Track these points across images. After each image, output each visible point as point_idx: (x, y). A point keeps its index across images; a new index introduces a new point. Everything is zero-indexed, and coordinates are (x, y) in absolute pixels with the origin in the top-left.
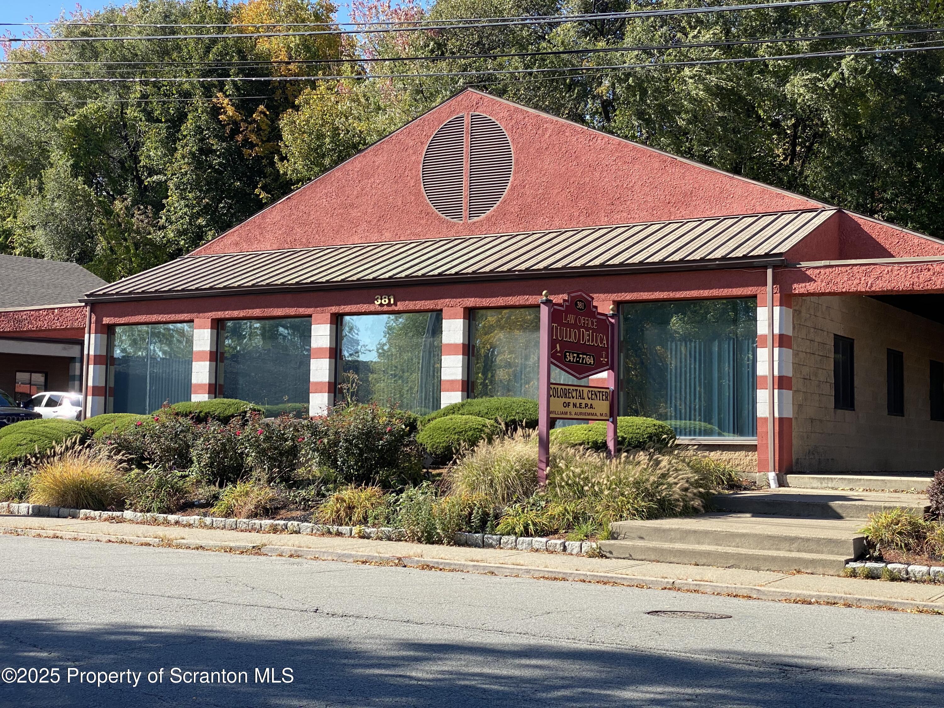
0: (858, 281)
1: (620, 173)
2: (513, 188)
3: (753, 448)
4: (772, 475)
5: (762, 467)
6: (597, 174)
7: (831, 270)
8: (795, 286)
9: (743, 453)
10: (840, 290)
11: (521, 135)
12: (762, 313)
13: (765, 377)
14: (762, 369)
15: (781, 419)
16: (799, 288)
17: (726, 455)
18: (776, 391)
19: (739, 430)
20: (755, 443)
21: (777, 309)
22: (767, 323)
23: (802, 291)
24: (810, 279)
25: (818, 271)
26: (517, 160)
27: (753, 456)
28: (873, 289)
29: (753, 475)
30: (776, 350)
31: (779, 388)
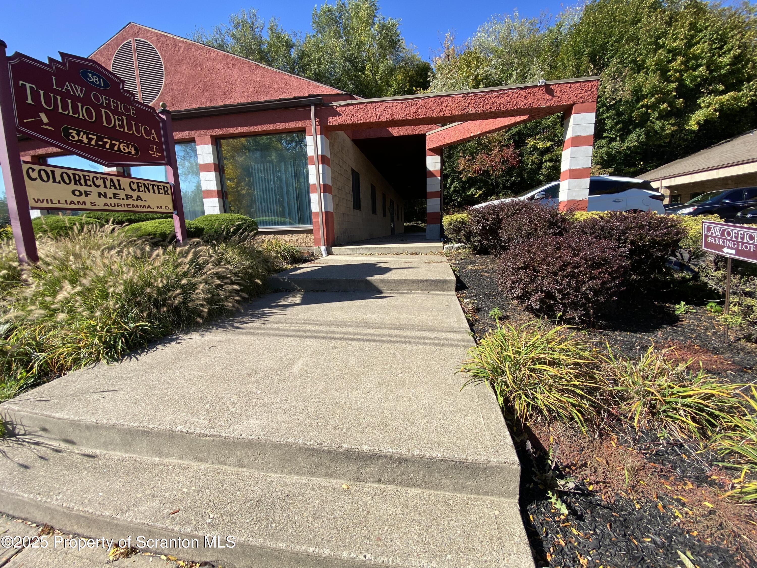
0: (370, 115)
1: (227, 74)
2: (166, 86)
3: (310, 232)
4: (323, 248)
5: (317, 243)
6: (214, 76)
7: (352, 107)
8: (330, 119)
9: (305, 235)
10: (359, 122)
11: (166, 52)
12: (309, 140)
13: (314, 185)
14: (313, 180)
15: (326, 213)
16: (332, 121)
17: (295, 237)
18: (322, 194)
19: (302, 221)
20: (312, 228)
21: (319, 137)
22: (313, 147)
23: (335, 123)
24: (340, 115)
25: (344, 108)
26: (166, 68)
27: (311, 237)
28: (381, 120)
29: (312, 248)
30: (320, 166)
31: (324, 192)
